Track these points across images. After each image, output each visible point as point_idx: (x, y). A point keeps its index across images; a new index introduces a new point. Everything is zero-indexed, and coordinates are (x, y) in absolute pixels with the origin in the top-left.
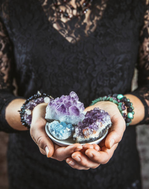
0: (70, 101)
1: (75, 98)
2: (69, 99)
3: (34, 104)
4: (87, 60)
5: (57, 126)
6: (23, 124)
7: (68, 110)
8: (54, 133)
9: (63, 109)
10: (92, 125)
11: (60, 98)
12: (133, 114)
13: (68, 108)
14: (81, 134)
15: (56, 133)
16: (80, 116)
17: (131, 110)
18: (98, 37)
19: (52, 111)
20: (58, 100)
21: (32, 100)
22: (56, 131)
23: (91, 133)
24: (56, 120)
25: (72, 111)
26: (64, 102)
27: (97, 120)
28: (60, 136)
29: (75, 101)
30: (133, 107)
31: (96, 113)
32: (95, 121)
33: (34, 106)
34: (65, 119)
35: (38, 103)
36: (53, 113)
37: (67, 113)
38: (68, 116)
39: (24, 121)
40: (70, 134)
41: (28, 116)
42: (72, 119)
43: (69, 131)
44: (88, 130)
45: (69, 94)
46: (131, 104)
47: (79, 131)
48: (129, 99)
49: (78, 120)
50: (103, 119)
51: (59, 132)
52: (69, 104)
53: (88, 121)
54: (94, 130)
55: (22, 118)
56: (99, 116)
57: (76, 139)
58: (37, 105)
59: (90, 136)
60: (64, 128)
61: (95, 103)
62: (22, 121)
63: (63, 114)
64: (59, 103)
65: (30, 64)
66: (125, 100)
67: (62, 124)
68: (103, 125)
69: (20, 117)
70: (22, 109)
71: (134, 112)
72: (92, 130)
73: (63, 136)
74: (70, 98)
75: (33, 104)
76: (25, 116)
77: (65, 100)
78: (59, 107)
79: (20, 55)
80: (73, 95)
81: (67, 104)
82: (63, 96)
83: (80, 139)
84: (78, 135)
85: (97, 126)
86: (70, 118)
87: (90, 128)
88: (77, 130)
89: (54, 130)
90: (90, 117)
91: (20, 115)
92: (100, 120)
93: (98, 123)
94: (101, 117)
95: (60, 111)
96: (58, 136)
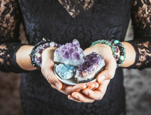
0: (73, 48)
1: (77, 45)
2: (72, 46)
3: (43, 48)
4: (85, 32)
5: (62, 68)
6: (34, 65)
7: (71, 56)
8: (59, 74)
9: (67, 55)
10: (89, 68)
11: (64, 45)
12: (125, 58)
13: (71, 54)
14: (81, 75)
15: (61, 74)
16: (80, 60)
17: (123, 54)
18: (95, 13)
19: (58, 56)
20: (63, 47)
21: (40, 46)
22: (61, 73)
23: (89, 74)
24: (62, 63)
25: (74, 56)
26: (68, 49)
27: (94, 64)
28: (65, 77)
29: (76, 48)
30: (125, 52)
31: (93, 57)
32: (92, 65)
33: (43, 50)
34: (69, 62)
35: (45, 48)
36: (59, 58)
37: (70, 58)
38: (71, 60)
39: (35, 62)
40: (73, 75)
41: (38, 58)
42: (74, 62)
43: (72, 73)
44: (86, 72)
45: (72, 42)
46: (124, 49)
47: (79, 72)
48: (123, 45)
49: (79, 63)
50: (99, 63)
51: (63, 73)
52: (71, 51)
53: (87, 64)
54: (91, 72)
55: (33, 60)
56: (95, 60)
57: (77, 79)
58: (44, 49)
59: (87, 77)
60: (68, 70)
61: (94, 44)
62: (32, 63)
63: (67, 59)
64: (64, 49)
65: (38, 32)
66: (120, 45)
67: (66, 66)
68: (99, 67)
69: (31, 60)
70: (32, 53)
71: (125, 56)
72: (89, 72)
73: (66, 77)
74: (73, 44)
75: (41, 49)
76: (36, 59)
77: (69, 47)
78: (64, 54)
79: (30, 23)
80: (76, 42)
81: (70, 50)
82: (67, 44)
83: (80, 79)
84: (78, 76)
85: (94, 69)
86: (72, 62)
87: (87, 70)
88: (78, 72)
89: (60, 72)
90: (89, 60)
91: (30, 58)
92: (96, 64)
93: (94, 66)
94: (97, 61)
95: (64, 57)
96: (63, 76)
